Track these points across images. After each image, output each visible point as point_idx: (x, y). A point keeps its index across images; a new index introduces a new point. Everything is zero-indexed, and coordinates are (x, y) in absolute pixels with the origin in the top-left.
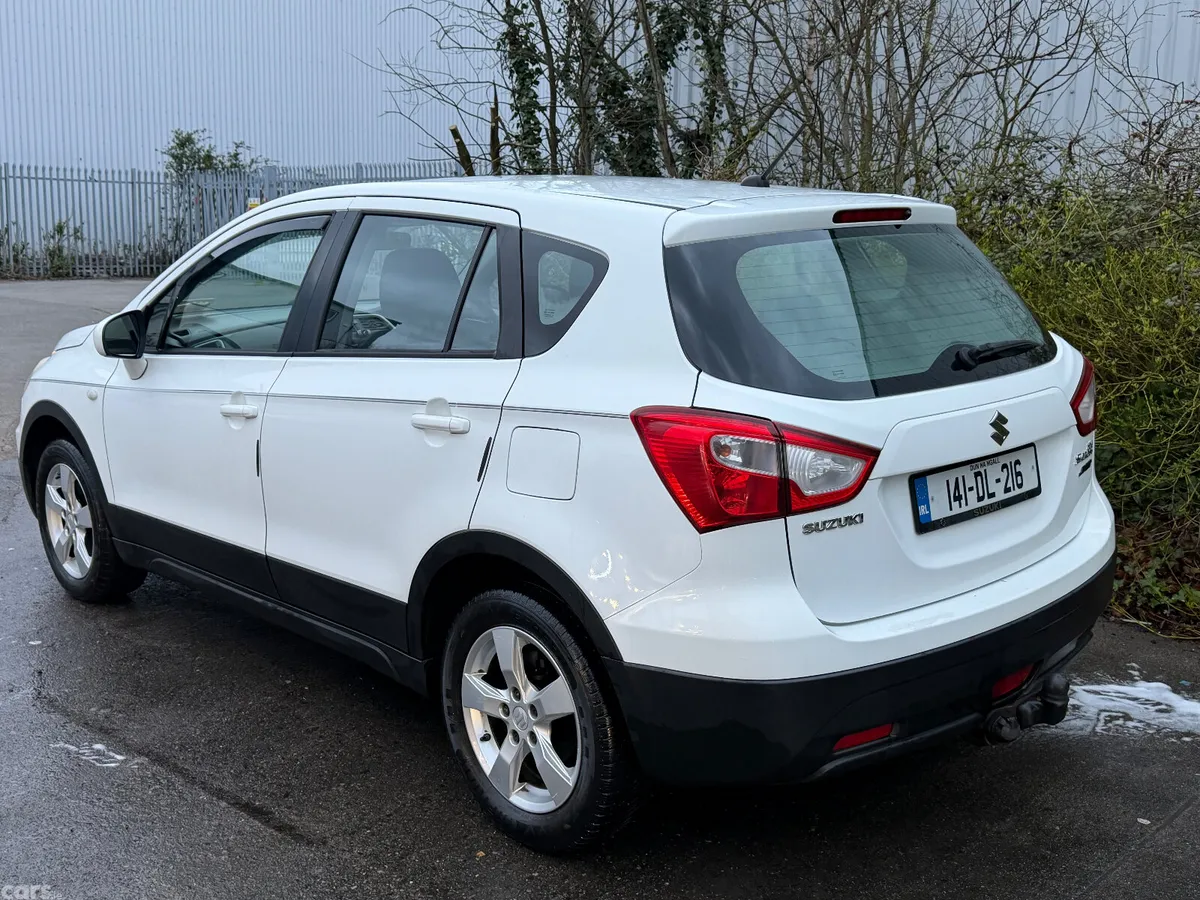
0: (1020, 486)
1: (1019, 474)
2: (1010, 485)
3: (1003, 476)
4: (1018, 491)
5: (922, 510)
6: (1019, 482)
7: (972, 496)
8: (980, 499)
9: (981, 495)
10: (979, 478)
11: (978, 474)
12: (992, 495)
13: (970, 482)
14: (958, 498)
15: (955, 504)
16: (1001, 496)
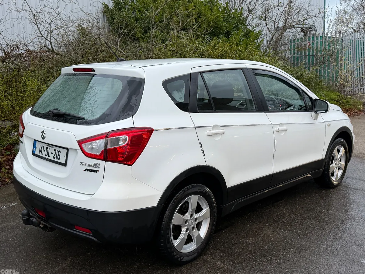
0: (59, 159)
1: (59, 155)
2: (55, 157)
3: (54, 153)
4: (57, 160)
5: (34, 149)
6: (59, 158)
7: (44, 153)
8: (46, 155)
9: (47, 154)
10: (47, 149)
11: (47, 148)
12: (49, 156)
13: (45, 149)
14: (41, 151)
15: (40, 153)
16: (51, 158)
